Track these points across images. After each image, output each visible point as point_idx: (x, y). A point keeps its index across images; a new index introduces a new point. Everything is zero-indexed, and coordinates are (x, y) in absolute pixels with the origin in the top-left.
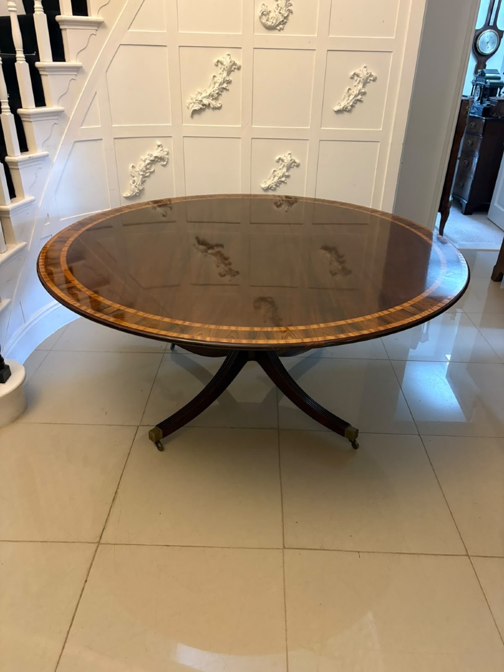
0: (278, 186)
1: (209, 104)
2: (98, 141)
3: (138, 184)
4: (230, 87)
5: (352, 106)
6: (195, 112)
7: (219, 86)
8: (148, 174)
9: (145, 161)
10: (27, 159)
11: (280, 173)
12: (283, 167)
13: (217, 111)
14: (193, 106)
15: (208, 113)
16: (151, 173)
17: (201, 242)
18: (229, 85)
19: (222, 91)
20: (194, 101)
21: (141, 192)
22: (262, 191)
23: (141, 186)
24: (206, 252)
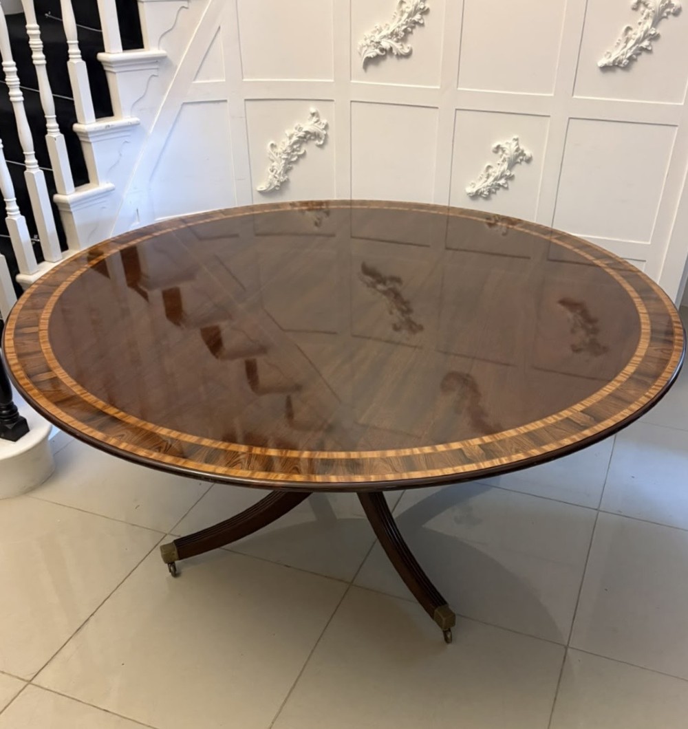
0: (495, 193)
1: (391, 49)
2: (221, 104)
3: (278, 172)
4: (425, 21)
5: (631, 59)
6: (369, 61)
7: (408, 18)
8: (295, 159)
9: (290, 138)
11: (496, 171)
12: (503, 161)
13: (403, 61)
14: (366, 51)
15: (390, 62)
16: (300, 157)
17: (367, 271)
18: (424, 17)
19: (413, 28)
20: (368, 41)
21: (284, 185)
22: (468, 199)
23: (284, 177)
24: (374, 287)
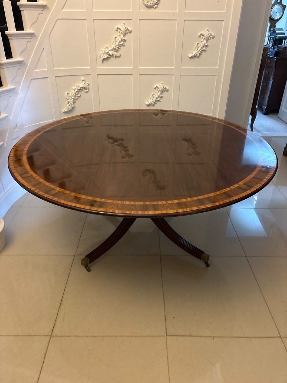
0: (156, 103)
1: (113, 55)
2: (46, 79)
3: (71, 104)
4: (125, 44)
5: (200, 54)
6: (104, 59)
7: (119, 43)
8: (77, 98)
9: (75, 90)
10: (2, 91)
11: (156, 96)
12: (158, 92)
13: (117, 59)
14: (103, 56)
15: (112, 59)
16: (79, 97)
17: (109, 137)
18: (125, 42)
19: (121, 47)
20: (104, 52)
21: (73, 108)
22: (146, 106)
23: (73, 105)
24: (114, 144)
